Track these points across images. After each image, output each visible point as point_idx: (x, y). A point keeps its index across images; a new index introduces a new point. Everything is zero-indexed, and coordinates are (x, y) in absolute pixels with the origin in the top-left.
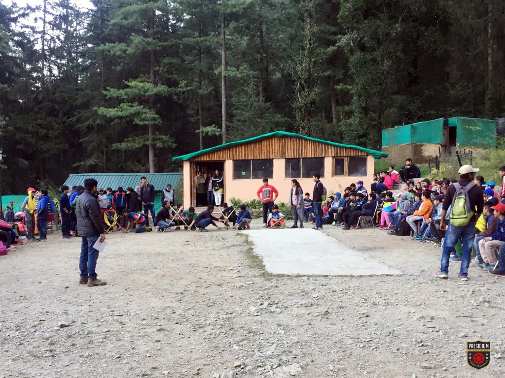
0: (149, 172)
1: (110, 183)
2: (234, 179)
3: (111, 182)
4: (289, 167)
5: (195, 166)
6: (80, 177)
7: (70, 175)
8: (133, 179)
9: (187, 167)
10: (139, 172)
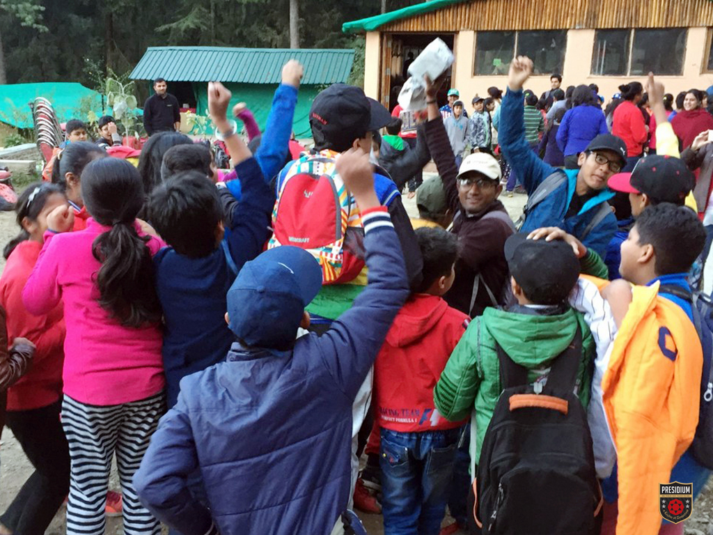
0: (288, 46)
1: (218, 66)
2: (475, 74)
3: (221, 64)
4: (602, 50)
5: (390, 45)
6: (165, 52)
7: (149, 49)
8: (260, 59)
9: (373, 46)
10: (271, 47)
